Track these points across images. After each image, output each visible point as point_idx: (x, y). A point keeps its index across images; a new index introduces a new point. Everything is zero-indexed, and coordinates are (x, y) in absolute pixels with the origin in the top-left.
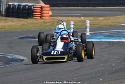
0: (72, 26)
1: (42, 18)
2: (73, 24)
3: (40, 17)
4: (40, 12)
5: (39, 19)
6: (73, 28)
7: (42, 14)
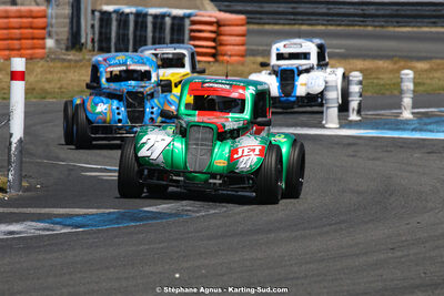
0: (355, 89)
1: (221, 58)
2: (360, 83)
3: (214, 55)
4: (214, 40)
5: (209, 62)
6: (361, 96)
7: (221, 45)
